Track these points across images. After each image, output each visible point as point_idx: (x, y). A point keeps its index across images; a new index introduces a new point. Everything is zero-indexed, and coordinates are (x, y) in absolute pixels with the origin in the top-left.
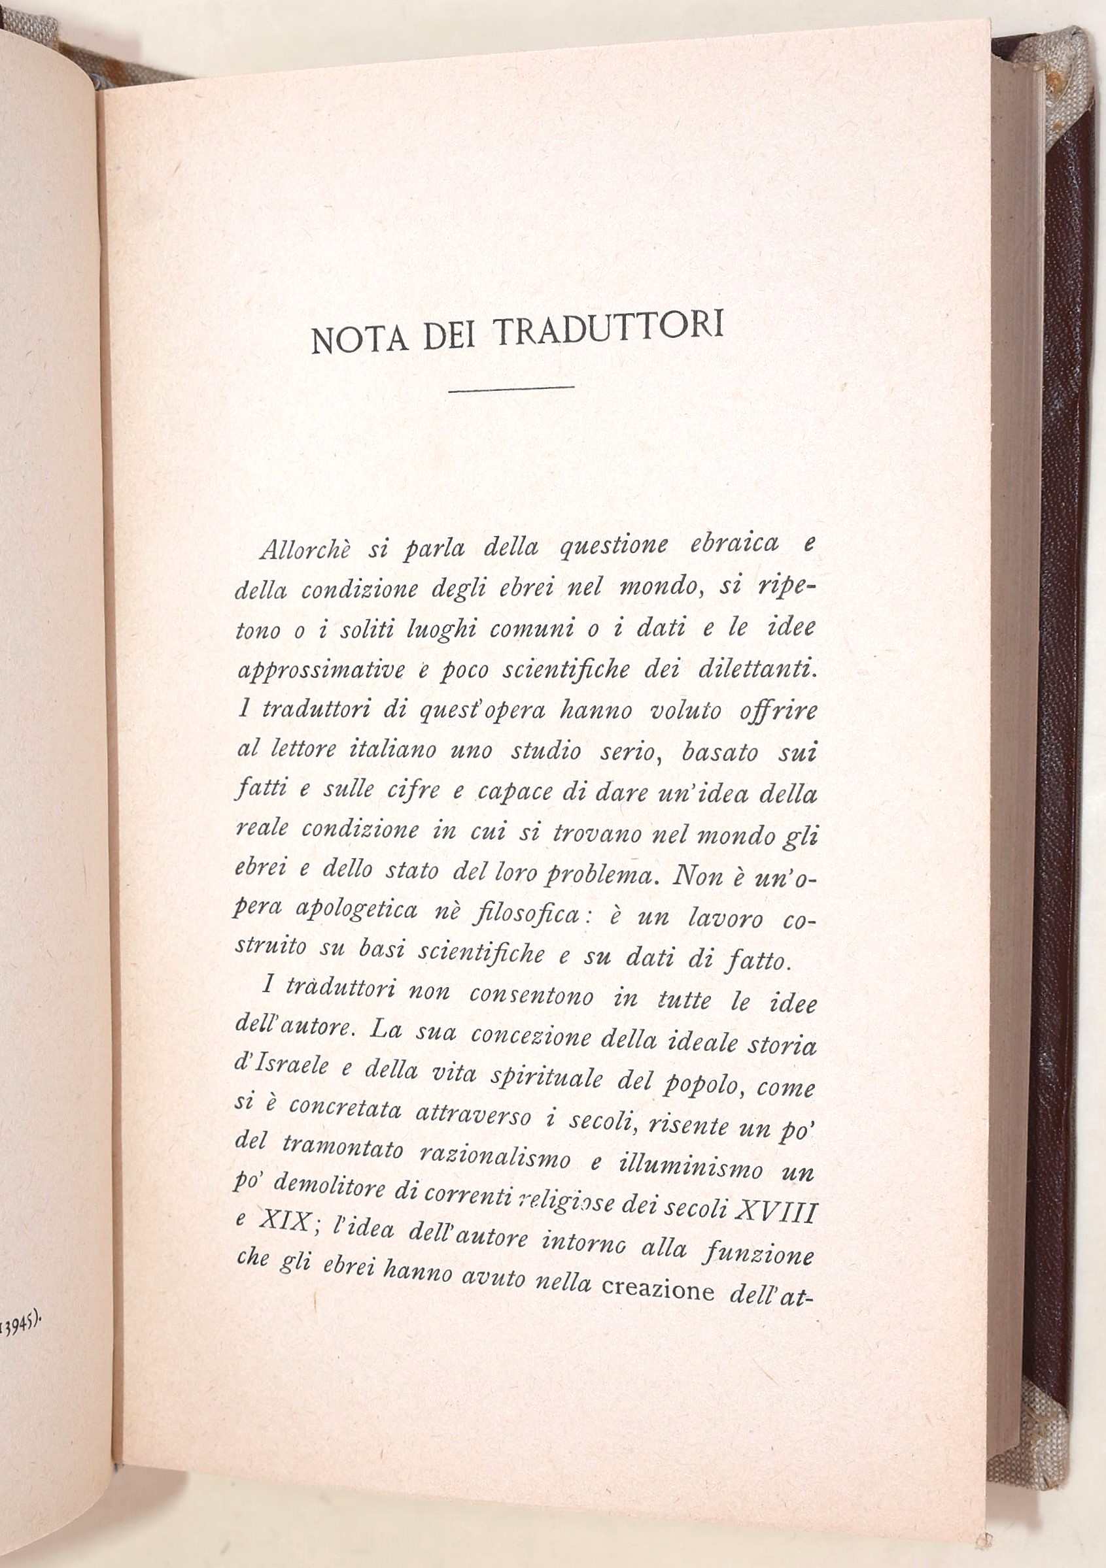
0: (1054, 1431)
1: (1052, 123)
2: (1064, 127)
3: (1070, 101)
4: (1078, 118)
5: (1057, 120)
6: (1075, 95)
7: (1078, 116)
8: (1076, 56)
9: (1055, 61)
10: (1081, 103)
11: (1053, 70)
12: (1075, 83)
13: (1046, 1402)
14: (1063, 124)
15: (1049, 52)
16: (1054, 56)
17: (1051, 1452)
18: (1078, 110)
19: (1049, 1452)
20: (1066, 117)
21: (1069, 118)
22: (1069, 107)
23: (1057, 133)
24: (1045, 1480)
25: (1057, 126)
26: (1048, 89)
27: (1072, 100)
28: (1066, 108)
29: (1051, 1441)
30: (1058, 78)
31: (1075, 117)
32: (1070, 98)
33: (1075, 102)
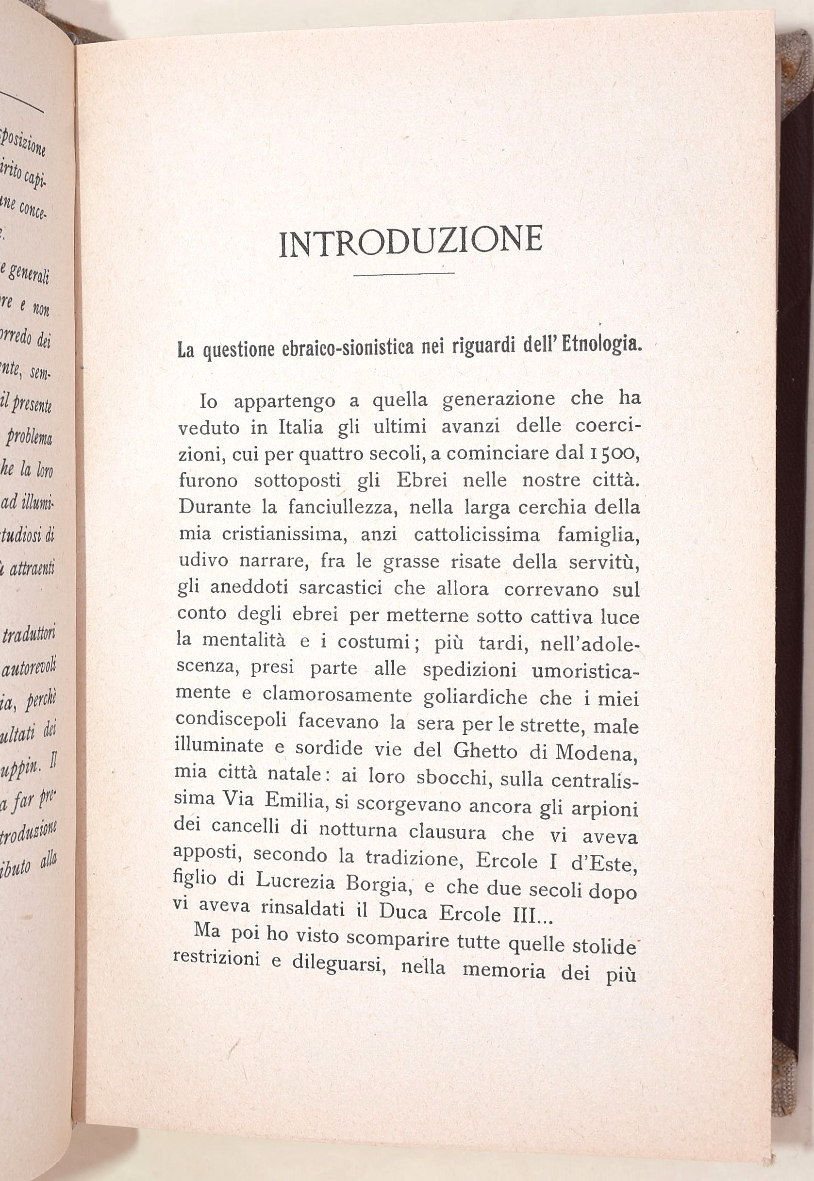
0: (789, 1072)
1: (785, 99)
2: (794, 103)
3: (799, 84)
4: (805, 97)
5: (789, 98)
6: (803, 79)
7: (805, 94)
8: (805, 51)
9: (790, 54)
10: (807, 86)
11: (787, 60)
12: (803, 71)
13: (782, 1050)
14: (794, 100)
15: (784, 47)
16: (789, 50)
17: (787, 1088)
18: (805, 91)
19: (785, 1088)
20: (796, 95)
21: (798, 96)
22: (798, 88)
23: (789, 107)
24: (783, 1109)
25: (789, 102)
26: (783, 74)
27: (801, 83)
28: (796, 89)
29: (787, 1079)
30: (791, 67)
31: (803, 95)
32: (799, 82)
33: (803, 85)
